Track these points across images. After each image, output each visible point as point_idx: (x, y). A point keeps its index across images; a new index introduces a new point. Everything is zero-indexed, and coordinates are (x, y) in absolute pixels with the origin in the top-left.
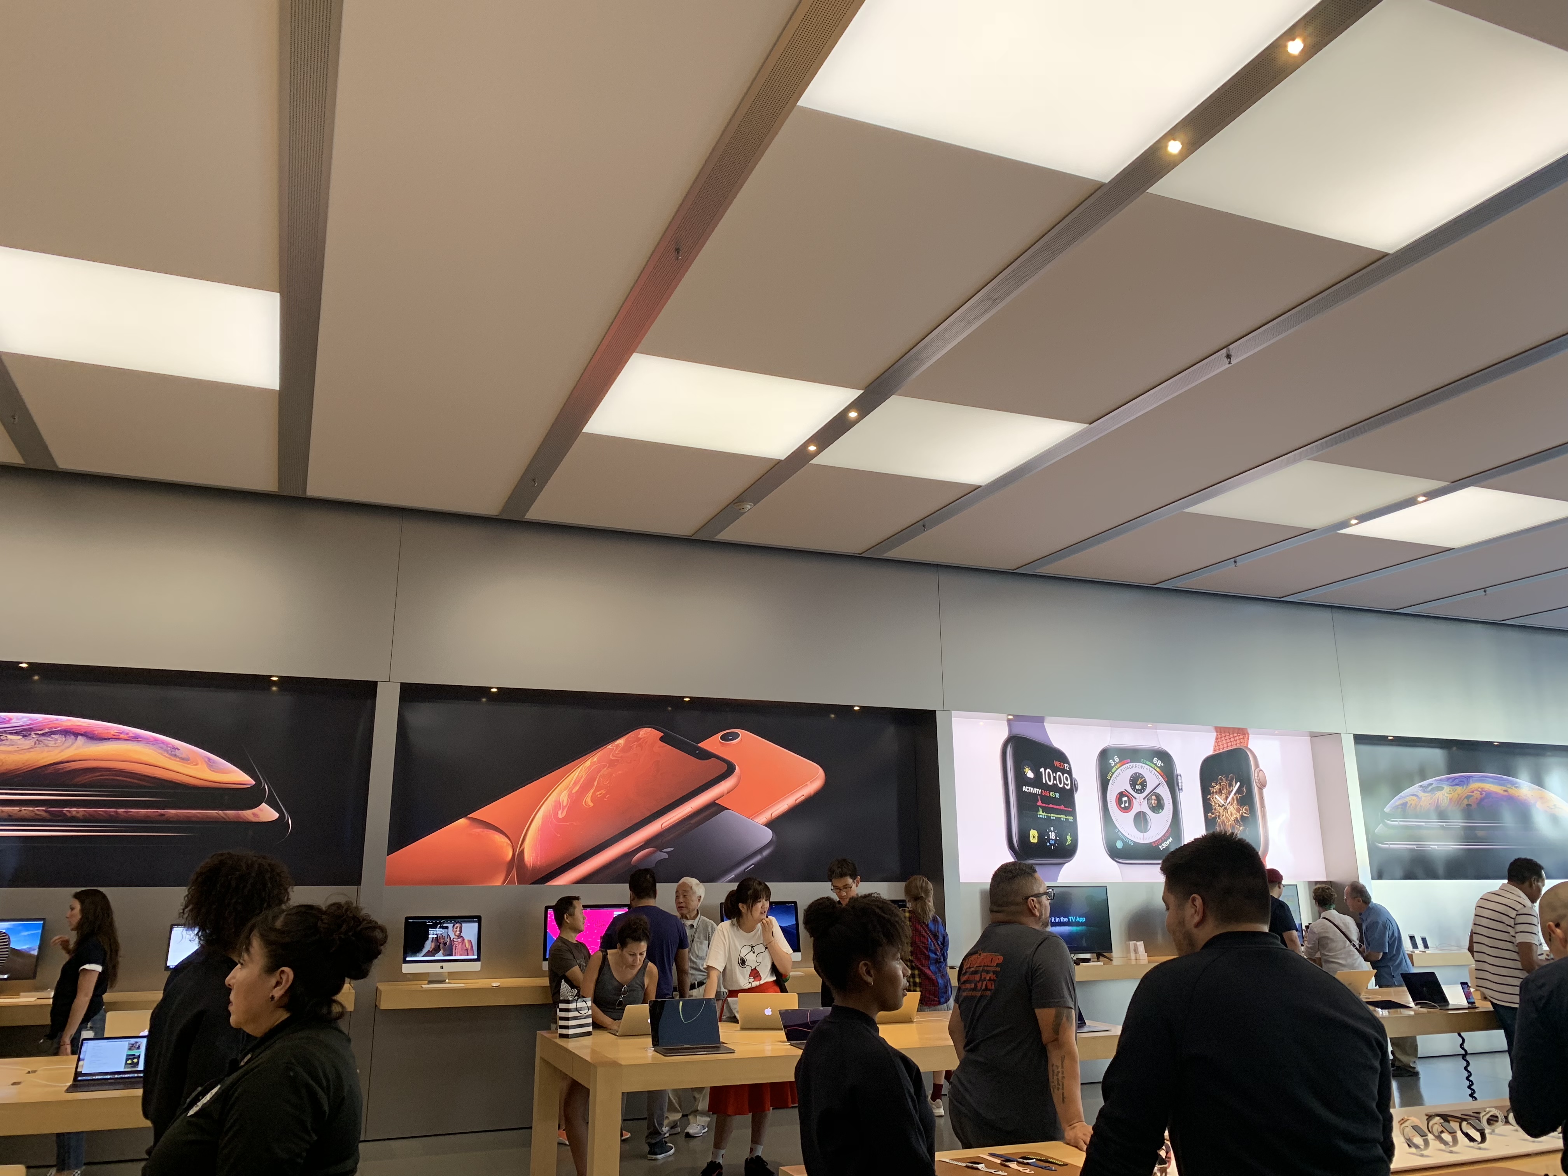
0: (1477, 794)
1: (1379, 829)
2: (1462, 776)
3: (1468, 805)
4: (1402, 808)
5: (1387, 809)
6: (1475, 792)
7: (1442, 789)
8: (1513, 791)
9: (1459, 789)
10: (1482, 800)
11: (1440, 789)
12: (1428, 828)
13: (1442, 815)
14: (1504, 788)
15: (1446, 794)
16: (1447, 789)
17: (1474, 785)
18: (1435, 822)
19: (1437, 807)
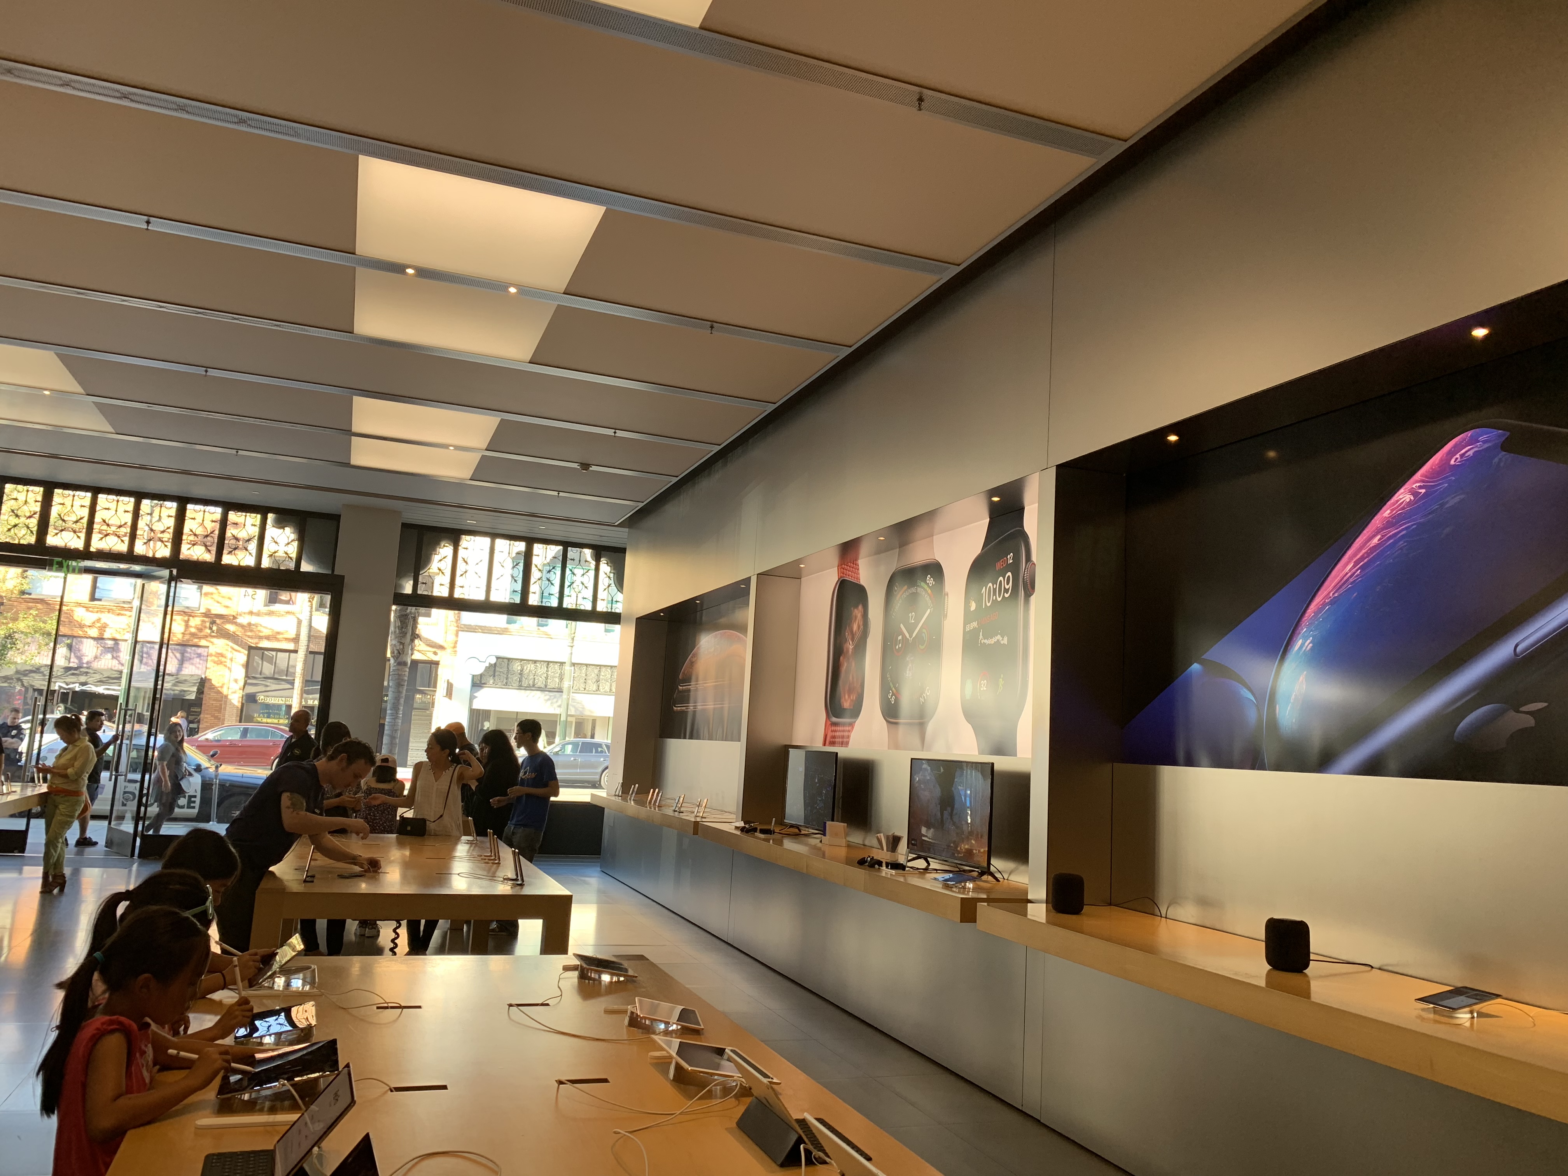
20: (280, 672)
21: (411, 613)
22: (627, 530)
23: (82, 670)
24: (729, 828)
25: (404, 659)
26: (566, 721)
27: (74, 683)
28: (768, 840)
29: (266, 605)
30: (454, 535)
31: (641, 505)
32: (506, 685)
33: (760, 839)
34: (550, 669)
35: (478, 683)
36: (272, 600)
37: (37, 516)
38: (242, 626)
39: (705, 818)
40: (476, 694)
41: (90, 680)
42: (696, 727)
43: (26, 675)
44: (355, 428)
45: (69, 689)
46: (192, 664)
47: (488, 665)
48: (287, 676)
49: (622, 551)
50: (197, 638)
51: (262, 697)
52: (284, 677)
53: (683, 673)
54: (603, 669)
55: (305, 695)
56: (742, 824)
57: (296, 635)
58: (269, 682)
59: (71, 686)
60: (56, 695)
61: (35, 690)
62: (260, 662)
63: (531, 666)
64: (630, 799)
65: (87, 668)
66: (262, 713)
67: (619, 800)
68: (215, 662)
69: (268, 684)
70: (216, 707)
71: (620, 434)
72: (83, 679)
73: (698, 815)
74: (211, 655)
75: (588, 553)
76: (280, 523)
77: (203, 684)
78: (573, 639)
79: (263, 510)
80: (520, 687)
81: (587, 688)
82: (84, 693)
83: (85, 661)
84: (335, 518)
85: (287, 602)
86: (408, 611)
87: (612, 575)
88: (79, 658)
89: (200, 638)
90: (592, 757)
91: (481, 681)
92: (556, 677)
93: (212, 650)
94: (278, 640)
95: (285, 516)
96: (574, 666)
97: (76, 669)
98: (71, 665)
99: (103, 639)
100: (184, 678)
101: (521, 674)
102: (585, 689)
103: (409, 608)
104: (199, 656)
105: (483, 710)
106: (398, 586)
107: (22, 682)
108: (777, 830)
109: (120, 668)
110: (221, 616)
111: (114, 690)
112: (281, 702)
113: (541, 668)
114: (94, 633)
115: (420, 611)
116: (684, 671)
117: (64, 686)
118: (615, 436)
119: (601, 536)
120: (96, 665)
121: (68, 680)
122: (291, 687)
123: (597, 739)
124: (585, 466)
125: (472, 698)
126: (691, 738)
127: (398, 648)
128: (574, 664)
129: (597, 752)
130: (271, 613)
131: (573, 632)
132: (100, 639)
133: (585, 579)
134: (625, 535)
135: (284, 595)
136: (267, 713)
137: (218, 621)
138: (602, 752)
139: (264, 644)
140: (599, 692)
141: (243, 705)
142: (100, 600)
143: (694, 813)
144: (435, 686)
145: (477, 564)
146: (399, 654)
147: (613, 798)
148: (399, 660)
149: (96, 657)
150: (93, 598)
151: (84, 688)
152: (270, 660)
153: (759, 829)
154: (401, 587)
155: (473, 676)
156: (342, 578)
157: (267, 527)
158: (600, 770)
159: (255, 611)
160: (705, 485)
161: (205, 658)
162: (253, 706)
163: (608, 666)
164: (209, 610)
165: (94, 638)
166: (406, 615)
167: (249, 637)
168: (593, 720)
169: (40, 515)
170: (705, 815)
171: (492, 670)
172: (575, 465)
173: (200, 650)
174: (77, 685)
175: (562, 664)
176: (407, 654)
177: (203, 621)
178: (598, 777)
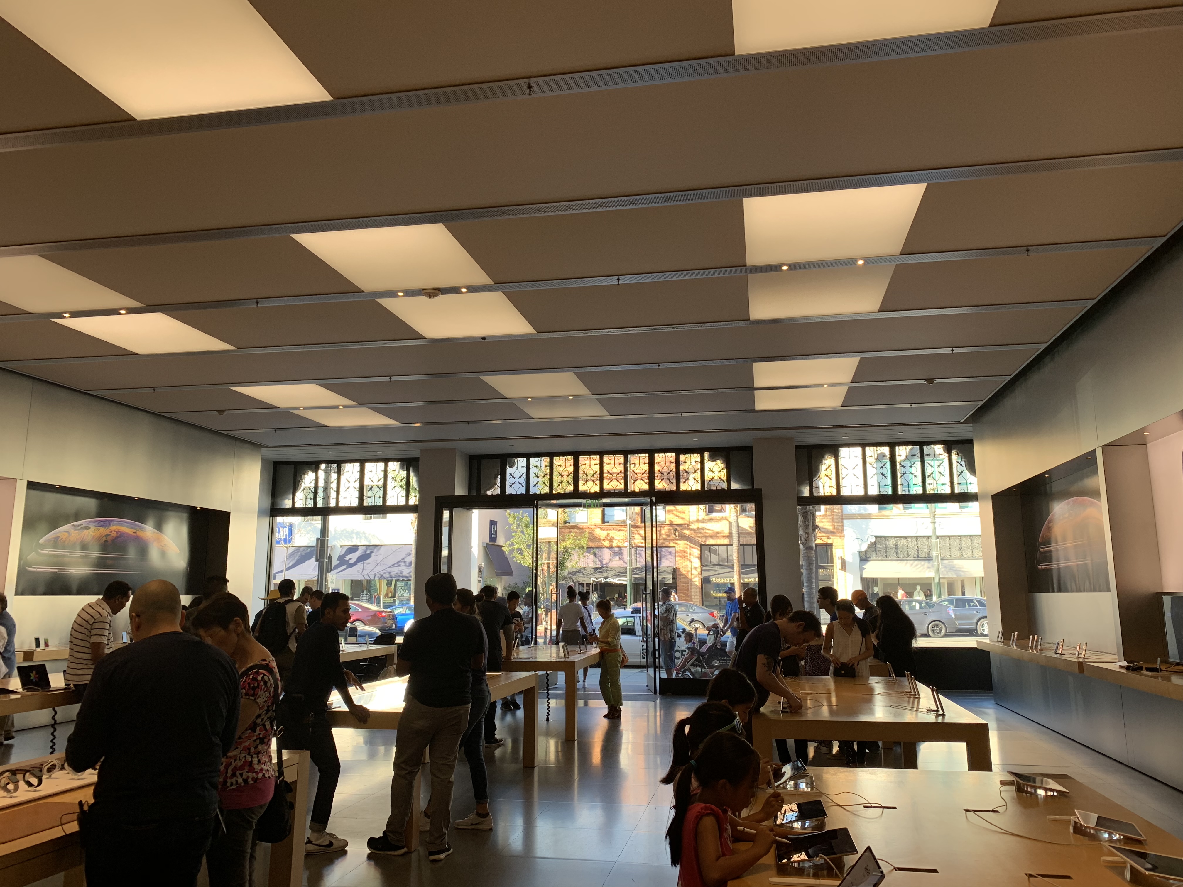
0: (114, 534)
1: (32, 557)
2: (106, 520)
3: (106, 541)
4: (54, 541)
5: (41, 541)
6: (113, 532)
7: (89, 528)
8: (140, 534)
9: (102, 529)
10: (116, 538)
11: (87, 528)
12: (72, 557)
13: (84, 547)
14: (134, 531)
15: (91, 533)
16: (93, 528)
17: (113, 528)
18: (77, 553)
19: (82, 542)
20: (723, 560)
21: (810, 510)
22: (971, 425)
23: (604, 569)
24: (1114, 667)
25: (810, 544)
26: (940, 583)
27: (600, 578)
28: (1156, 677)
29: (707, 515)
30: (834, 449)
31: (981, 403)
32: (886, 558)
33: (1148, 676)
34: (919, 543)
35: (864, 558)
36: (711, 511)
37: (572, 475)
38: (694, 530)
39: (1087, 659)
40: (864, 567)
41: (609, 575)
42: (1062, 582)
43: (574, 575)
44: (757, 384)
45: (598, 582)
46: (667, 559)
47: (869, 543)
48: (727, 562)
49: (970, 442)
50: (667, 541)
51: (714, 579)
52: (725, 564)
53: (1042, 537)
54: (964, 539)
55: (742, 575)
56: (1125, 664)
57: (729, 533)
58: (717, 568)
59: (599, 580)
60: (591, 586)
61: (579, 584)
62: (709, 554)
63: (904, 541)
64: (1012, 644)
65: (607, 567)
66: (716, 590)
67: (1001, 645)
68: (680, 557)
69: (717, 569)
70: (686, 587)
71: (956, 350)
72: (605, 575)
73: (1080, 656)
74: (678, 552)
75: (939, 449)
76: (713, 458)
77: (675, 572)
78: (934, 517)
79: (700, 451)
80: (898, 558)
81: (952, 555)
82: (606, 583)
83: (604, 562)
84: (748, 450)
85: (720, 511)
86: (808, 509)
87: (963, 463)
88: (601, 561)
89: (669, 541)
90: (966, 610)
91: (866, 556)
92: (925, 548)
93: (677, 548)
94: (718, 538)
95: (716, 453)
96: (938, 538)
97: (600, 568)
98: (597, 566)
99: (612, 547)
100: (663, 569)
101: (896, 548)
102: (951, 556)
103: (808, 507)
104: (670, 553)
105: (871, 578)
106: (800, 492)
107: (573, 580)
108: (1163, 668)
109: (625, 565)
110: (679, 525)
111: (623, 580)
112: (726, 582)
113: (912, 542)
114: (606, 544)
115: (816, 508)
116: (1043, 535)
117: (595, 580)
118: (953, 353)
119: (950, 433)
120: (611, 565)
121: (597, 576)
122: (732, 570)
123: (968, 596)
124: (930, 381)
125: (861, 570)
126: (1060, 591)
127: (804, 537)
128: (938, 537)
129: (969, 606)
130: (711, 520)
131: (933, 511)
132: (610, 548)
133: (941, 469)
134: (971, 429)
135: (717, 507)
136: (718, 590)
137: (679, 529)
138: (974, 606)
139: (710, 541)
140: (963, 558)
141: (702, 585)
142: (608, 522)
143: (1075, 654)
144: (832, 562)
145: (854, 468)
146: (807, 540)
147: (997, 644)
148: (807, 545)
149: (610, 560)
150: (604, 521)
151: (606, 580)
152: (716, 553)
153: (1144, 667)
154: (802, 492)
155: (860, 552)
156: (760, 490)
157: (705, 461)
158: (975, 621)
159: (700, 519)
160: (1035, 378)
161: (674, 555)
162: (708, 585)
163: (968, 536)
164: (671, 522)
165: (607, 548)
166: (806, 512)
167: (699, 537)
168: (961, 580)
169: (574, 474)
170: (1086, 656)
171: (873, 546)
172: (922, 382)
173: (670, 550)
174: (602, 579)
175: (928, 537)
176: (812, 541)
177: (670, 530)
178: (974, 626)
